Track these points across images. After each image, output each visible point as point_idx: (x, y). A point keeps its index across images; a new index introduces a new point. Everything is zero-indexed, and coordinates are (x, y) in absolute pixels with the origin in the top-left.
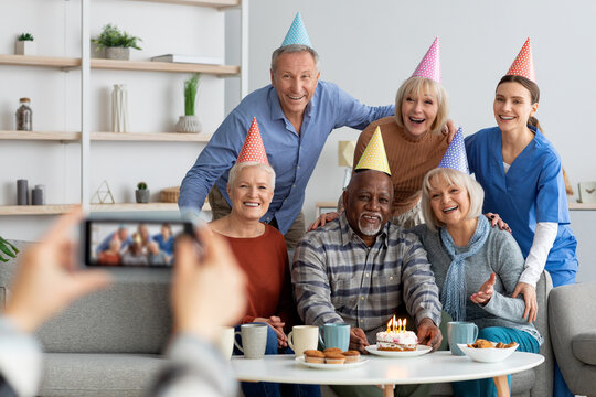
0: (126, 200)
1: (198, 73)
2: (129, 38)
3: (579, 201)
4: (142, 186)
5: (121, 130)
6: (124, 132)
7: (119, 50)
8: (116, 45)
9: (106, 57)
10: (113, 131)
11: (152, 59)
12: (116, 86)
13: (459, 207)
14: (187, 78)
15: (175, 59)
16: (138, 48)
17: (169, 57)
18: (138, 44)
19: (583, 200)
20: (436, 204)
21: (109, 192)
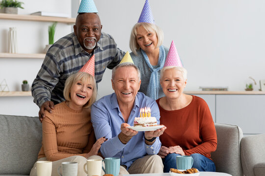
0: (17, 90)
1: (56, 22)
2: (17, 2)
3: (260, 90)
4: (25, 82)
5: (13, 52)
6: (15, 53)
7: (12, 9)
8: (10, 6)
9: (5, 12)
10: (9, 52)
11: (31, 14)
12: (10, 29)
13: (153, 43)
14: (50, 24)
15: (43, 14)
16: (22, 8)
17: (39, 13)
18: (22, 6)
19: (262, 89)
20: (141, 42)
21: (7, 85)
